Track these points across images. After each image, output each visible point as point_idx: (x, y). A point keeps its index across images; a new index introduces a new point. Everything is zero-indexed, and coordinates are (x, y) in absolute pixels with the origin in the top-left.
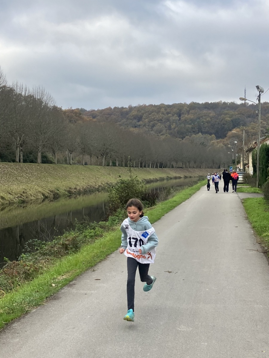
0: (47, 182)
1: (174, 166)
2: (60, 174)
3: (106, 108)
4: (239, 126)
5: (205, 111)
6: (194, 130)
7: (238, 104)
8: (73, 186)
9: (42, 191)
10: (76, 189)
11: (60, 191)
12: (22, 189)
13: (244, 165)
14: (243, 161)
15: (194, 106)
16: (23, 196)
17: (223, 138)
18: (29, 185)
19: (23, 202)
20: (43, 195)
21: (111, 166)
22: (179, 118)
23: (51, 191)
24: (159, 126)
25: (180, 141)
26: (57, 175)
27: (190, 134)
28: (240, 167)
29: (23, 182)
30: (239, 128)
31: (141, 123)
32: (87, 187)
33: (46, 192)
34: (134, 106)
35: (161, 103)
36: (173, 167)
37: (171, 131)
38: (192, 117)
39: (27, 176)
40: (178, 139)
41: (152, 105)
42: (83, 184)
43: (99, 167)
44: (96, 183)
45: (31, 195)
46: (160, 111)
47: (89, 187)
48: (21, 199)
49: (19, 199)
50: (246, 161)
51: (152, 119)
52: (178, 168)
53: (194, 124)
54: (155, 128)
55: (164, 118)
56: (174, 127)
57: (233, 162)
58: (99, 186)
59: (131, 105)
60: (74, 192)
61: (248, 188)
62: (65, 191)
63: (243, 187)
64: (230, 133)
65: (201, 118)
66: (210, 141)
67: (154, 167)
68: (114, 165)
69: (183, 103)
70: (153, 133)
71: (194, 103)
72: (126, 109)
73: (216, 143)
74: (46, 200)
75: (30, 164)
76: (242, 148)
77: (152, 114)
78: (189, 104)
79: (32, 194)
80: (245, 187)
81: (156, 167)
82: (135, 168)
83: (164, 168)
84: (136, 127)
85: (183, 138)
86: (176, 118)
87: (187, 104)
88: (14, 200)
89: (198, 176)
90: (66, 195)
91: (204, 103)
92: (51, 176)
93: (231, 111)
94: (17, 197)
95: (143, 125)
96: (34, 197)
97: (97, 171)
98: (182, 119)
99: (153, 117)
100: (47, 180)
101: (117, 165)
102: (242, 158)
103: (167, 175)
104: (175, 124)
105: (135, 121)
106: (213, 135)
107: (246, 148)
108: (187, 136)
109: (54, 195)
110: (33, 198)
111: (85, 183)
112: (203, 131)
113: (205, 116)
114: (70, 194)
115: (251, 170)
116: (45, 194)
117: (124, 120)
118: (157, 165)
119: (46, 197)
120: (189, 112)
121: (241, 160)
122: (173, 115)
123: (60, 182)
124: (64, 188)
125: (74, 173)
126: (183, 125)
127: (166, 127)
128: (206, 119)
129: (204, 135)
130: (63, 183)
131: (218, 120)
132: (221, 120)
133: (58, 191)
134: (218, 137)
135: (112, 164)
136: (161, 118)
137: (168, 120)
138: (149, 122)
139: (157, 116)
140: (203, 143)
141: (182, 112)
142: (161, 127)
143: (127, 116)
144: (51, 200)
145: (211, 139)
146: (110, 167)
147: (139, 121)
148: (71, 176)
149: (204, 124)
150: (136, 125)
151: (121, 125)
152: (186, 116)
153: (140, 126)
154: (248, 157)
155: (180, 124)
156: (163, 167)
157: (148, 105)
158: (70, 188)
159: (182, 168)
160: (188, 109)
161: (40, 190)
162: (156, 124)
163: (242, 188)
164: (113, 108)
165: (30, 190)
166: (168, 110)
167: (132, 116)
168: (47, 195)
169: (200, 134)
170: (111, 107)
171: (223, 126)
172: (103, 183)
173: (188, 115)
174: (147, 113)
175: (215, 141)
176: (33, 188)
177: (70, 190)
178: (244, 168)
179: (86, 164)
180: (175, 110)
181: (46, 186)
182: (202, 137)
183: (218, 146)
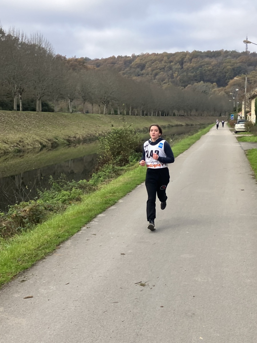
0: (46, 130)
1: (176, 114)
2: (59, 122)
3: (110, 57)
4: (240, 74)
5: (207, 59)
6: (196, 78)
7: (240, 53)
8: (73, 135)
9: (40, 140)
10: (75, 137)
11: (59, 139)
12: (18, 138)
13: (246, 113)
14: (245, 108)
15: (196, 55)
16: (19, 145)
17: (224, 86)
18: (27, 134)
19: (19, 151)
20: (41, 144)
21: (113, 114)
22: (181, 67)
23: (49, 140)
24: (162, 74)
25: (182, 89)
26: (56, 123)
27: (192, 82)
28: (241, 115)
29: (20, 131)
30: (241, 76)
31: (144, 72)
32: (87, 136)
33: (44, 141)
34: (138, 55)
35: (164, 52)
36: (174, 115)
37: (174, 79)
38: (194, 65)
39: (24, 124)
40: (180, 88)
41: (155, 54)
42: (83, 133)
43: (100, 116)
44: (96, 132)
45: (28, 144)
46: (162, 60)
47: (89, 136)
48: (17, 148)
49: (14, 148)
50: (248, 109)
51: (155, 67)
52: (179, 116)
53: (196, 72)
54: (157, 77)
55: (166, 67)
56: (176, 76)
57: (235, 109)
58: (99, 135)
59: (134, 54)
60: (73, 140)
61: (251, 137)
62: (63, 140)
63: (245, 135)
64: (231, 81)
65: (203, 67)
66: (212, 89)
67: (155, 116)
68: (116, 113)
69: (186, 52)
70: (156, 82)
71: (196, 51)
72: (129, 58)
73: (217, 92)
74: (44, 149)
75: (28, 112)
76: (244, 95)
77: (155, 62)
78: (192, 53)
79: (30, 143)
80: (247, 135)
81: (158, 115)
82: (137, 116)
83: (166, 116)
84: (139, 75)
85: (185, 87)
86: (178, 66)
87: (190, 53)
88: (10, 149)
89: (199, 124)
90: (65, 143)
91: (206, 51)
92: (50, 125)
93: (233, 59)
94: (13, 147)
95: (146, 74)
96: (31, 146)
97: (98, 119)
98: (184, 67)
99: (155, 66)
100: (46, 128)
101: (119, 113)
102: (243, 106)
103: (169, 123)
104: (177, 72)
105: (138, 69)
106: (215, 83)
107: (248, 96)
108: (189, 84)
109: (52, 144)
110: (29, 147)
111: (86, 132)
112: (205, 79)
113: (207, 64)
114: (69, 142)
115: (254, 118)
116: (43, 143)
117: (128, 69)
118: (158, 113)
119: (43, 146)
120: (191, 61)
121: (243, 108)
122: (176, 64)
123: (59, 131)
124: (63, 136)
125: (74, 121)
126: (185, 74)
127: (168, 76)
128: (208, 68)
129: (206, 83)
130: (62, 131)
131: (220, 68)
132: (223, 68)
133: (57, 139)
134: (219, 86)
135: (113, 113)
136: (163, 67)
137: (170, 68)
138: (152, 71)
139: (160, 65)
140: (205, 92)
141: (184, 61)
142: (163, 76)
143: (131, 65)
144: (50, 149)
145: (213, 87)
146: (111, 115)
147: (142, 70)
148: (71, 125)
149: (205, 72)
150: (139, 74)
151: (124, 74)
152: (188, 64)
153: (143, 74)
154: (250, 104)
155: (183, 72)
156: (164, 116)
157: (151, 53)
158: (69, 137)
159: (183, 116)
160: (190, 57)
161: (37, 138)
162: (159, 73)
163: (244, 137)
164: (116, 57)
165: (27, 139)
166: (171, 59)
167: (135, 65)
168: (45, 143)
169: (202, 82)
170: (115, 56)
171: (224, 74)
172: (104, 132)
173: (190, 64)
174: (150, 62)
175: (216, 89)
176: (30, 137)
177: (69, 138)
178: (246, 116)
179: (87, 112)
180: (177, 59)
181: (44, 135)
182: (203, 86)
183: (220, 94)
